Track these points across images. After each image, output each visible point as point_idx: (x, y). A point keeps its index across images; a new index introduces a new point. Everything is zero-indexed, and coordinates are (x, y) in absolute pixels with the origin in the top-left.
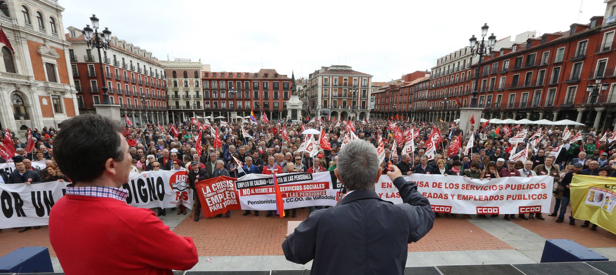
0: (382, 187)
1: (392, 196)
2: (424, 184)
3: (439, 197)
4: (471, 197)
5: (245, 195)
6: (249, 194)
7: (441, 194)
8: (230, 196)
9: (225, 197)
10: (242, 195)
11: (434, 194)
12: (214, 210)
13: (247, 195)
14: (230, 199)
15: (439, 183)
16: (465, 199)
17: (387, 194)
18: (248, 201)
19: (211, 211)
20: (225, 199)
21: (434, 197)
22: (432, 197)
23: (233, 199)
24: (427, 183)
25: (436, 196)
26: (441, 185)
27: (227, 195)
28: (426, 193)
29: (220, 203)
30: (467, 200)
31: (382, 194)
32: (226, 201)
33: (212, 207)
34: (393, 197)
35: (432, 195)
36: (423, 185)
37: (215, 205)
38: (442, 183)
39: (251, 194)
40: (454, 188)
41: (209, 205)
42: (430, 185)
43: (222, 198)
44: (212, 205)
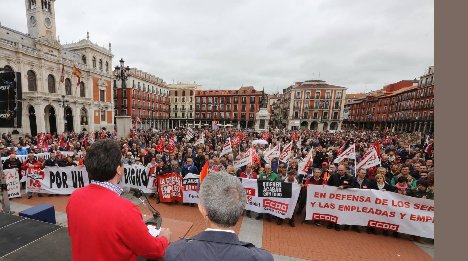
0: (315, 196)
1: (325, 206)
2: (365, 199)
3: (383, 214)
4: (429, 218)
5: (187, 190)
6: (190, 189)
7: (386, 212)
8: (177, 190)
9: (174, 189)
10: (185, 190)
11: (377, 210)
12: (166, 198)
13: (189, 190)
14: (177, 192)
15: (384, 200)
16: (421, 220)
17: (320, 204)
18: (189, 195)
19: (164, 198)
20: (173, 191)
21: (376, 213)
22: (374, 213)
23: (179, 193)
24: (369, 198)
25: (378, 212)
26: (387, 202)
27: (175, 188)
28: (367, 208)
29: (169, 193)
30: (424, 221)
31: (315, 203)
32: (173, 193)
33: (164, 195)
34: (326, 208)
35: (375, 211)
36: (363, 200)
37: (167, 194)
38: (387, 200)
39: (192, 190)
40: (404, 207)
41: (163, 193)
42: (373, 200)
43: (171, 189)
44: (164, 193)
